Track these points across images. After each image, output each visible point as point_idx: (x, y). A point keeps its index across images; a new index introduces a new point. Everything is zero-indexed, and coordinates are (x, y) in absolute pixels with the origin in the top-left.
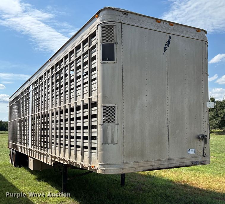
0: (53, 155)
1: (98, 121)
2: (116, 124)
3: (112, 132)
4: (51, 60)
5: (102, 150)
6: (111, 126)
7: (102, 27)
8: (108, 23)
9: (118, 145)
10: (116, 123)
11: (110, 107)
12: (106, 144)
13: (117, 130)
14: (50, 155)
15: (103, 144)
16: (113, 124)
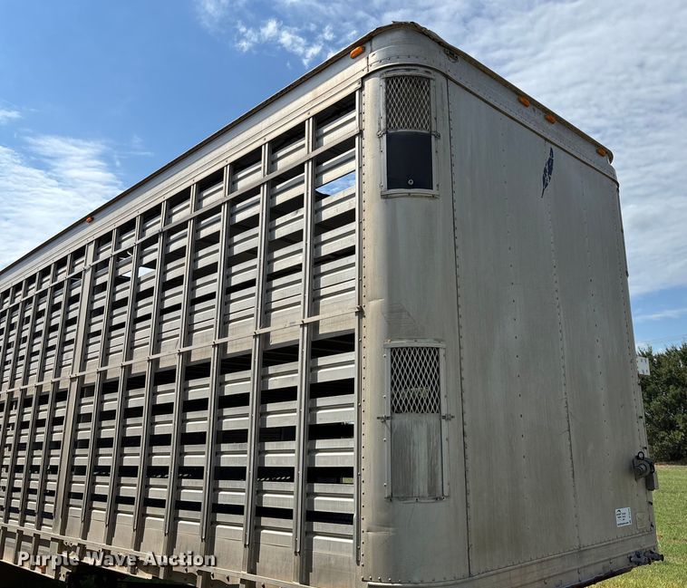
0: (73, 538)
1: (359, 407)
2: (444, 417)
3: (429, 448)
4: (93, 219)
5: (383, 524)
6: (425, 426)
7: (387, 80)
8: (409, 70)
9: (452, 500)
10: (444, 412)
11: (420, 349)
12: (404, 498)
13: (447, 439)
14: (53, 539)
15: (390, 499)
16: (431, 419)
